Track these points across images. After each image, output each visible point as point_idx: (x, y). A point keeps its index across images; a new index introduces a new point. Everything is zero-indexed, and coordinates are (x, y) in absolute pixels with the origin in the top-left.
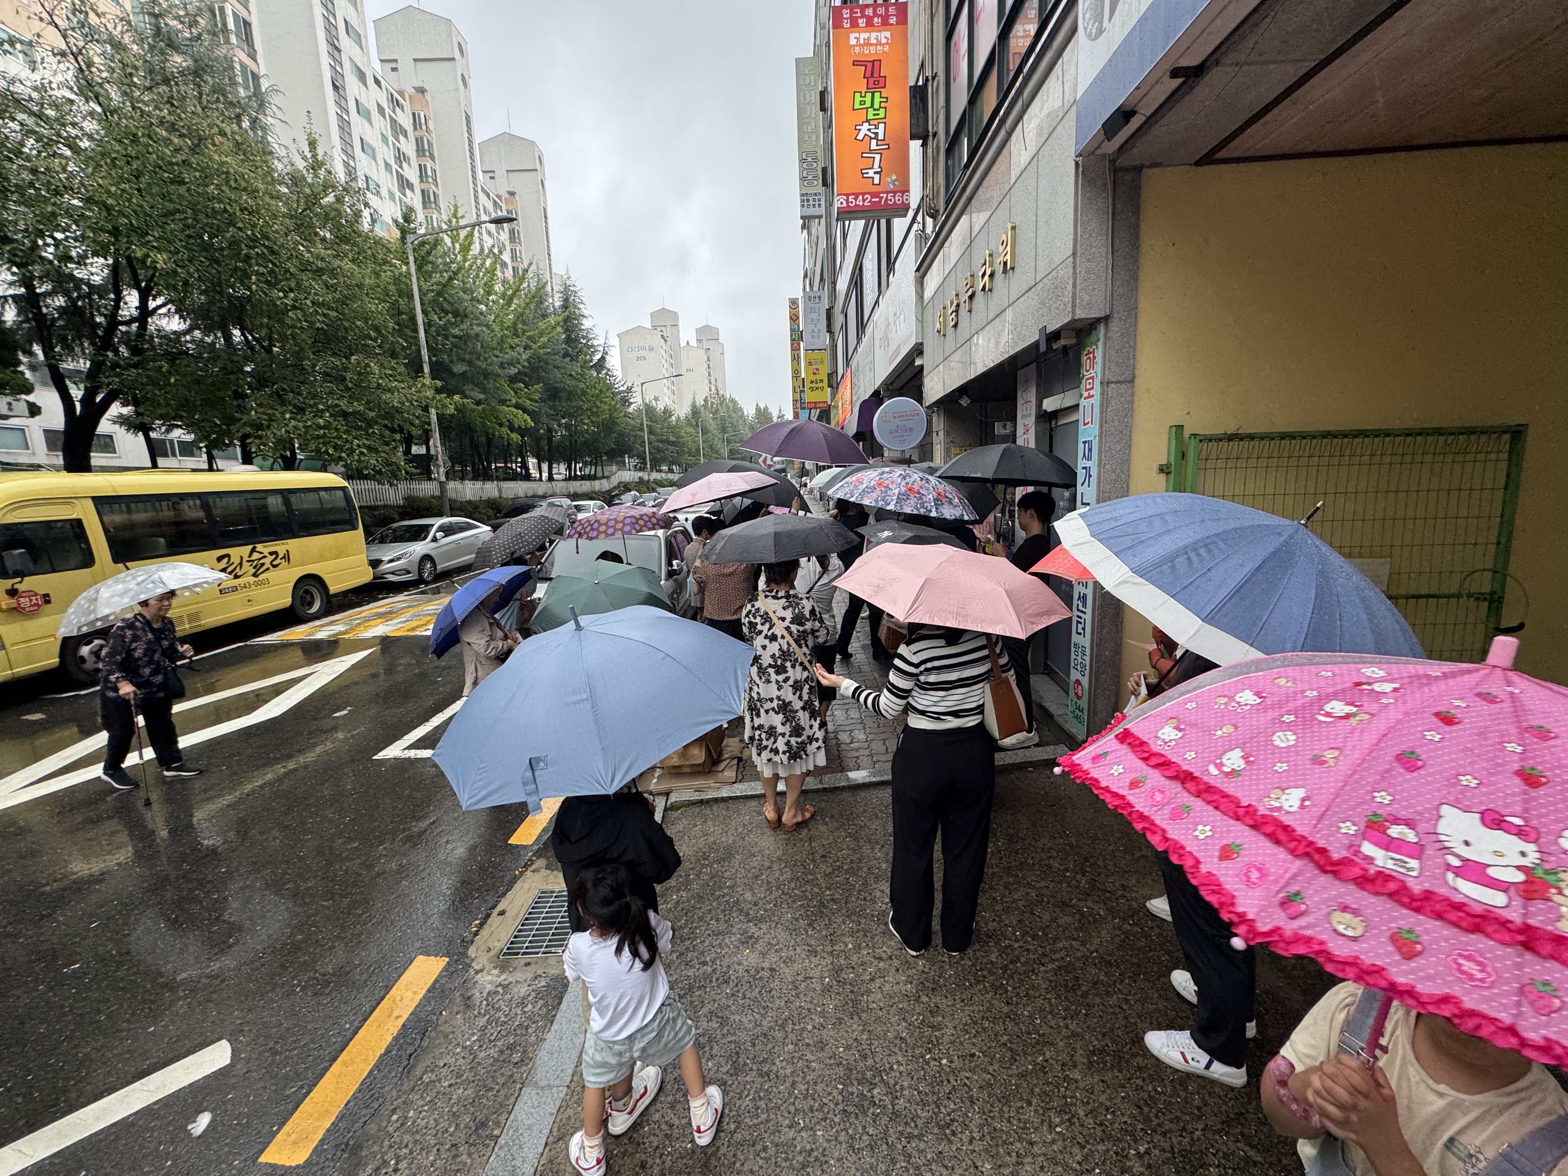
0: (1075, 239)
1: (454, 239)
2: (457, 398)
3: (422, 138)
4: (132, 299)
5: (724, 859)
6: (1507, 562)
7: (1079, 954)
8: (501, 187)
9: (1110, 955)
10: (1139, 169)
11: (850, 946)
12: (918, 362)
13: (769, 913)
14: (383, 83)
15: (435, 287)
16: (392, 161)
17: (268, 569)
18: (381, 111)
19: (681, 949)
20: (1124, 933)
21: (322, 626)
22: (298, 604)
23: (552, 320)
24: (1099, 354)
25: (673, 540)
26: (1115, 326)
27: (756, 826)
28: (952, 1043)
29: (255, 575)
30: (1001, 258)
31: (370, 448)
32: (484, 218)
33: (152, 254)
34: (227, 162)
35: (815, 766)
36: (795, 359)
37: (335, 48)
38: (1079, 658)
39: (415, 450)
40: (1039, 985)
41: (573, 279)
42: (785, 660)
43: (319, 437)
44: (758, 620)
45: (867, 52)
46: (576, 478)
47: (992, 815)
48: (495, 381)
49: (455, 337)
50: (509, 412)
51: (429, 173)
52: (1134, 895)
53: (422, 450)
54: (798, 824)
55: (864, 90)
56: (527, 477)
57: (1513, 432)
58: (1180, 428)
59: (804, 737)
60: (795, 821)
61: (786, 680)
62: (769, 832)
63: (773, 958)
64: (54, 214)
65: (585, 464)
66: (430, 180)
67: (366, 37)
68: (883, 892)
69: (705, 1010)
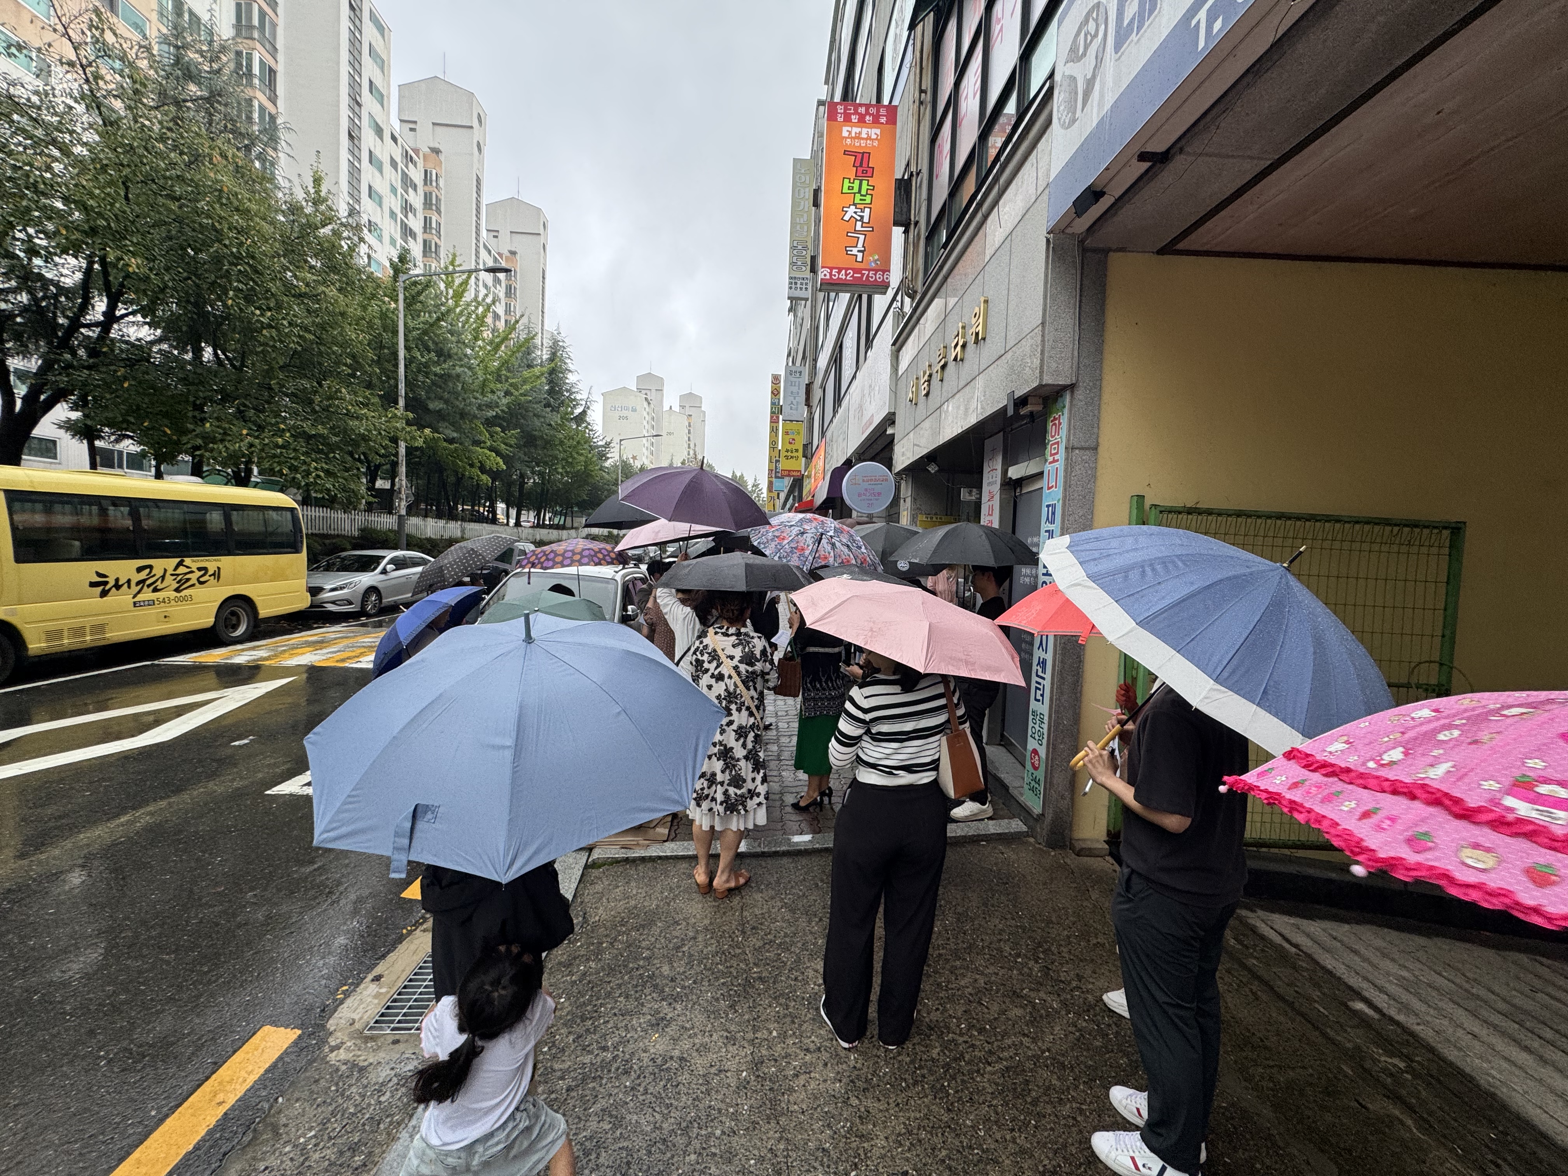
0: (1045, 310)
1: (448, 285)
2: (427, 431)
3: (431, 193)
4: (100, 306)
5: (643, 926)
6: (1452, 655)
7: (1030, 1053)
8: (504, 245)
9: (1063, 1055)
10: (1106, 251)
11: (775, 1034)
12: (889, 431)
13: (687, 991)
14: (400, 140)
15: (421, 326)
16: (398, 211)
17: (193, 585)
18: (394, 163)
19: (580, 1030)
20: (1079, 1030)
21: (243, 650)
22: (221, 623)
23: (537, 370)
24: (1064, 420)
25: (631, 586)
26: (1080, 394)
27: (684, 891)
28: (883, 1157)
29: (177, 590)
30: (973, 330)
31: (328, 473)
32: (481, 267)
33: (126, 258)
34: (222, 181)
35: (755, 825)
36: (774, 431)
37: (356, 103)
38: (1037, 726)
39: (380, 484)
40: (984, 1088)
41: (563, 335)
42: (730, 702)
43: (274, 456)
44: (706, 657)
45: (857, 144)
46: (544, 526)
47: (941, 890)
48: (471, 421)
49: (436, 375)
50: (481, 453)
51: (434, 225)
52: (1090, 986)
53: (387, 485)
54: (730, 890)
55: (852, 177)
56: (494, 521)
57: (1453, 528)
58: (1141, 498)
59: (744, 790)
60: (728, 885)
61: (730, 723)
62: (697, 897)
63: (686, 1044)
64: (28, 210)
65: (555, 514)
66: (434, 232)
67: (388, 97)
68: (816, 971)
69: (598, 1107)
